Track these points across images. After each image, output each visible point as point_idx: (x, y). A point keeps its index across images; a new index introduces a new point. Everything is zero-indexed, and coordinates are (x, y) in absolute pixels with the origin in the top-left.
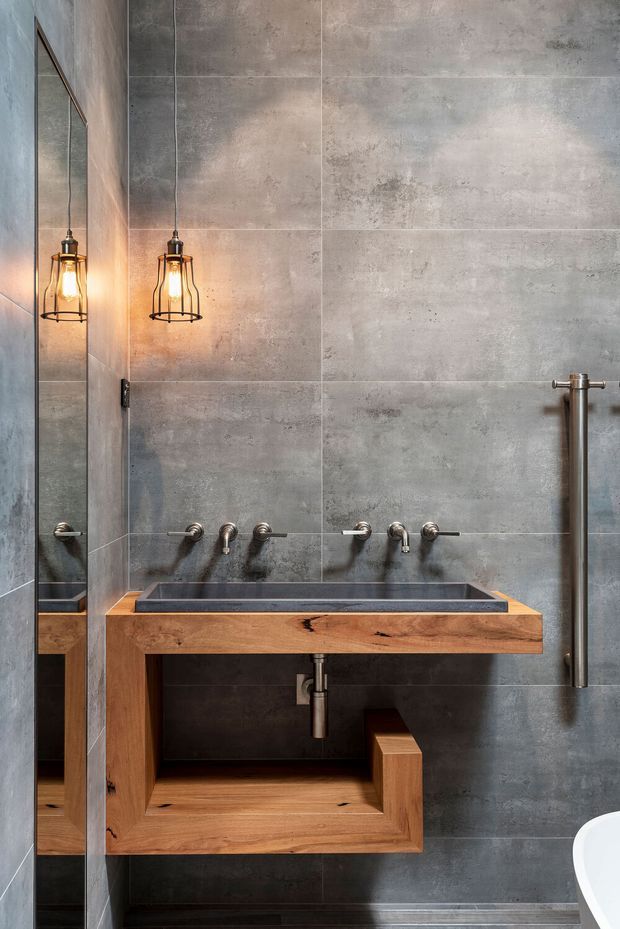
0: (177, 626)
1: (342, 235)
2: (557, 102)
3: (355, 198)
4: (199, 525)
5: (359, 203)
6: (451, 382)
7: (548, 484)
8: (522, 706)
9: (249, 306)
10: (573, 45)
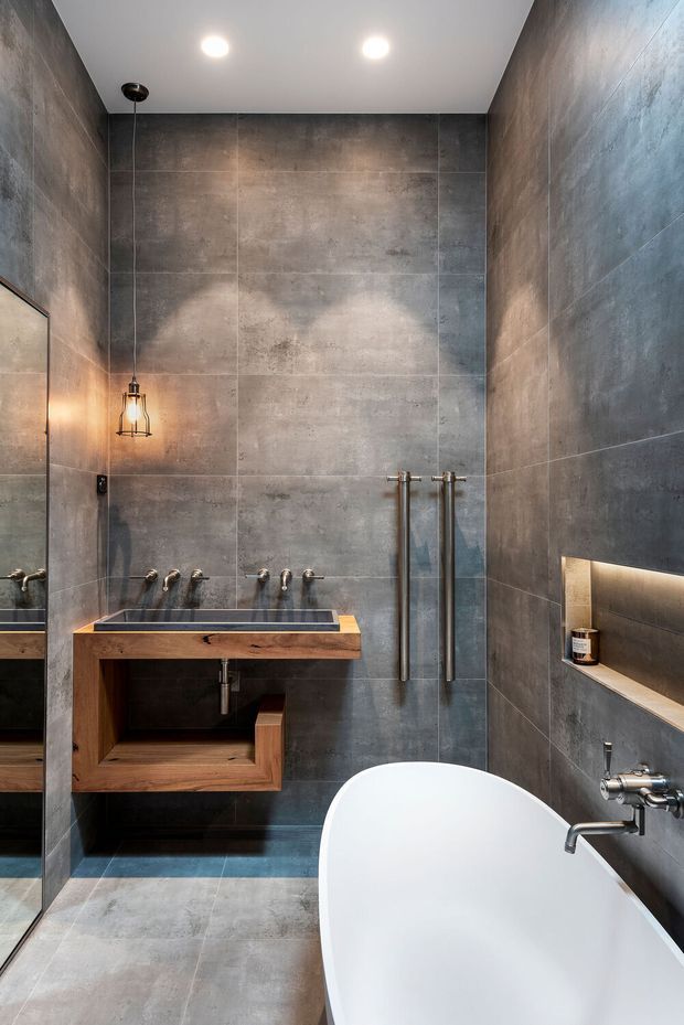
0: (120, 640)
1: (251, 378)
2: (394, 291)
3: (259, 354)
4: (155, 571)
5: (262, 357)
6: (323, 476)
7: (388, 544)
8: (369, 693)
9: (189, 425)
10: (404, 253)
